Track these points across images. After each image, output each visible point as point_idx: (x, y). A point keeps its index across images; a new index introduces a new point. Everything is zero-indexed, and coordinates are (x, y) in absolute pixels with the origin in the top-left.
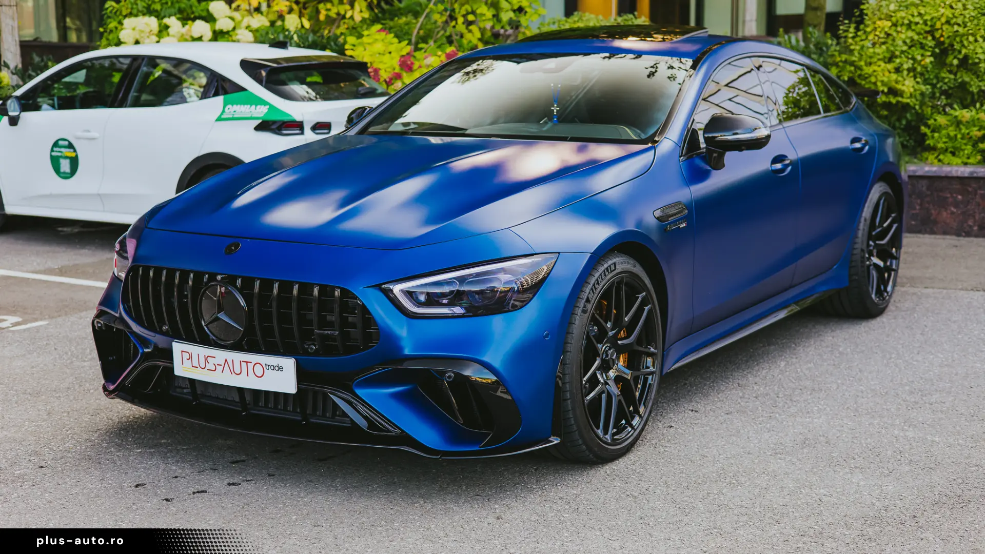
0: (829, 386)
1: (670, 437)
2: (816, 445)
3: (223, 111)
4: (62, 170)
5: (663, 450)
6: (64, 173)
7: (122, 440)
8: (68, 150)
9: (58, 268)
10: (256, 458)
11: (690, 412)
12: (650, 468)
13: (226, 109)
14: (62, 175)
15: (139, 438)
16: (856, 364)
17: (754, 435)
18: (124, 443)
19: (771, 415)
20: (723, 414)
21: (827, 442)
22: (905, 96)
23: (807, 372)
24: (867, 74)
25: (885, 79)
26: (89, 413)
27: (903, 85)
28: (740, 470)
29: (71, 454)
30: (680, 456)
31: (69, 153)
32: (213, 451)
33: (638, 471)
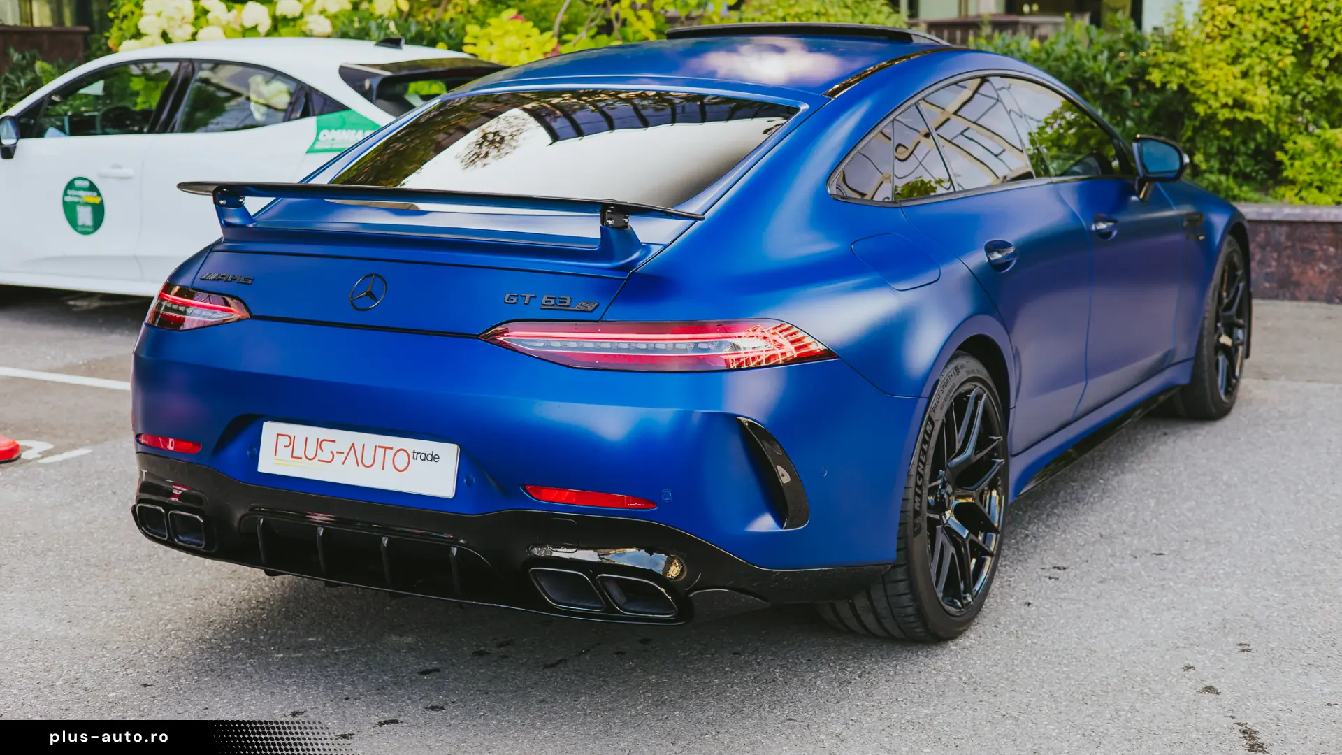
0: (1227, 535)
1: (1033, 621)
2: (1242, 630)
3: (317, 139)
4: (80, 222)
5: (1029, 642)
6: (83, 226)
7: (251, 640)
8: (89, 193)
9: (84, 364)
10: (453, 665)
11: (1047, 580)
12: (1021, 671)
13: (321, 137)
14: (79, 229)
15: (274, 635)
16: (1253, 501)
17: (1150, 616)
18: (254, 644)
19: (1163, 583)
20: (1094, 582)
21: (1256, 626)
22: (1256, 110)
23: (1189, 514)
24: (1204, 80)
25: (1230, 88)
26: (190, 596)
27: (1255, 95)
28: (1149, 672)
29: (183, 662)
30: (1057, 650)
31: (91, 198)
32: (388, 655)
33: (1005, 676)
